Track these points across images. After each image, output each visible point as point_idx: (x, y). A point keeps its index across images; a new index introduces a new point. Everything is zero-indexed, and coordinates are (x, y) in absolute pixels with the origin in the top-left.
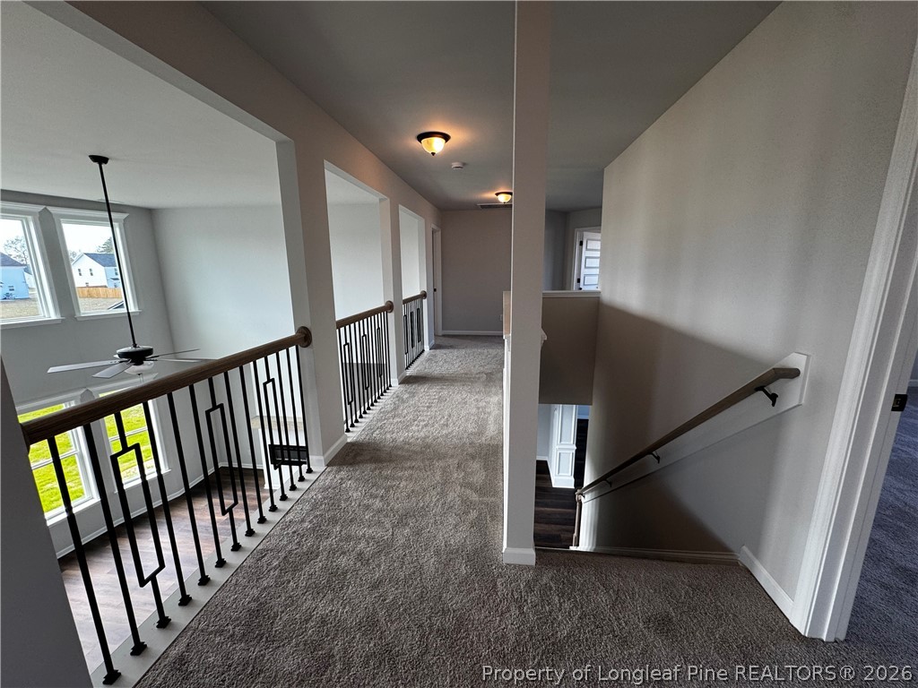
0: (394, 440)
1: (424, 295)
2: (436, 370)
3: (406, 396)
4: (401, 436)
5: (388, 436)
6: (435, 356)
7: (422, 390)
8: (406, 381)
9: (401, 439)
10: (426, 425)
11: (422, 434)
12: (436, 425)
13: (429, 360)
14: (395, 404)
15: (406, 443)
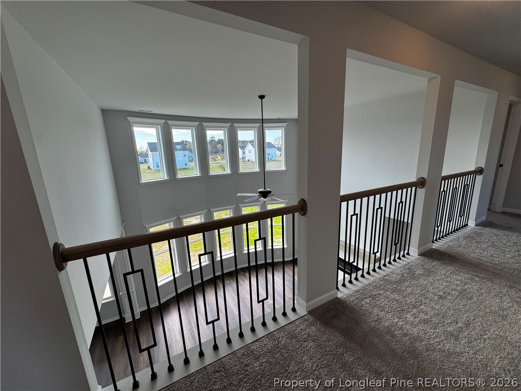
0: (379, 320)
1: (479, 171)
2: (474, 252)
3: (418, 272)
4: (389, 319)
5: (376, 311)
6: (480, 235)
7: (443, 271)
8: (429, 254)
9: (387, 324)
10: (426, 322)
11: (415, 331)
12: (440, 330)
13: (468, 237)
14: (402, 276)
15: (389, 331)
